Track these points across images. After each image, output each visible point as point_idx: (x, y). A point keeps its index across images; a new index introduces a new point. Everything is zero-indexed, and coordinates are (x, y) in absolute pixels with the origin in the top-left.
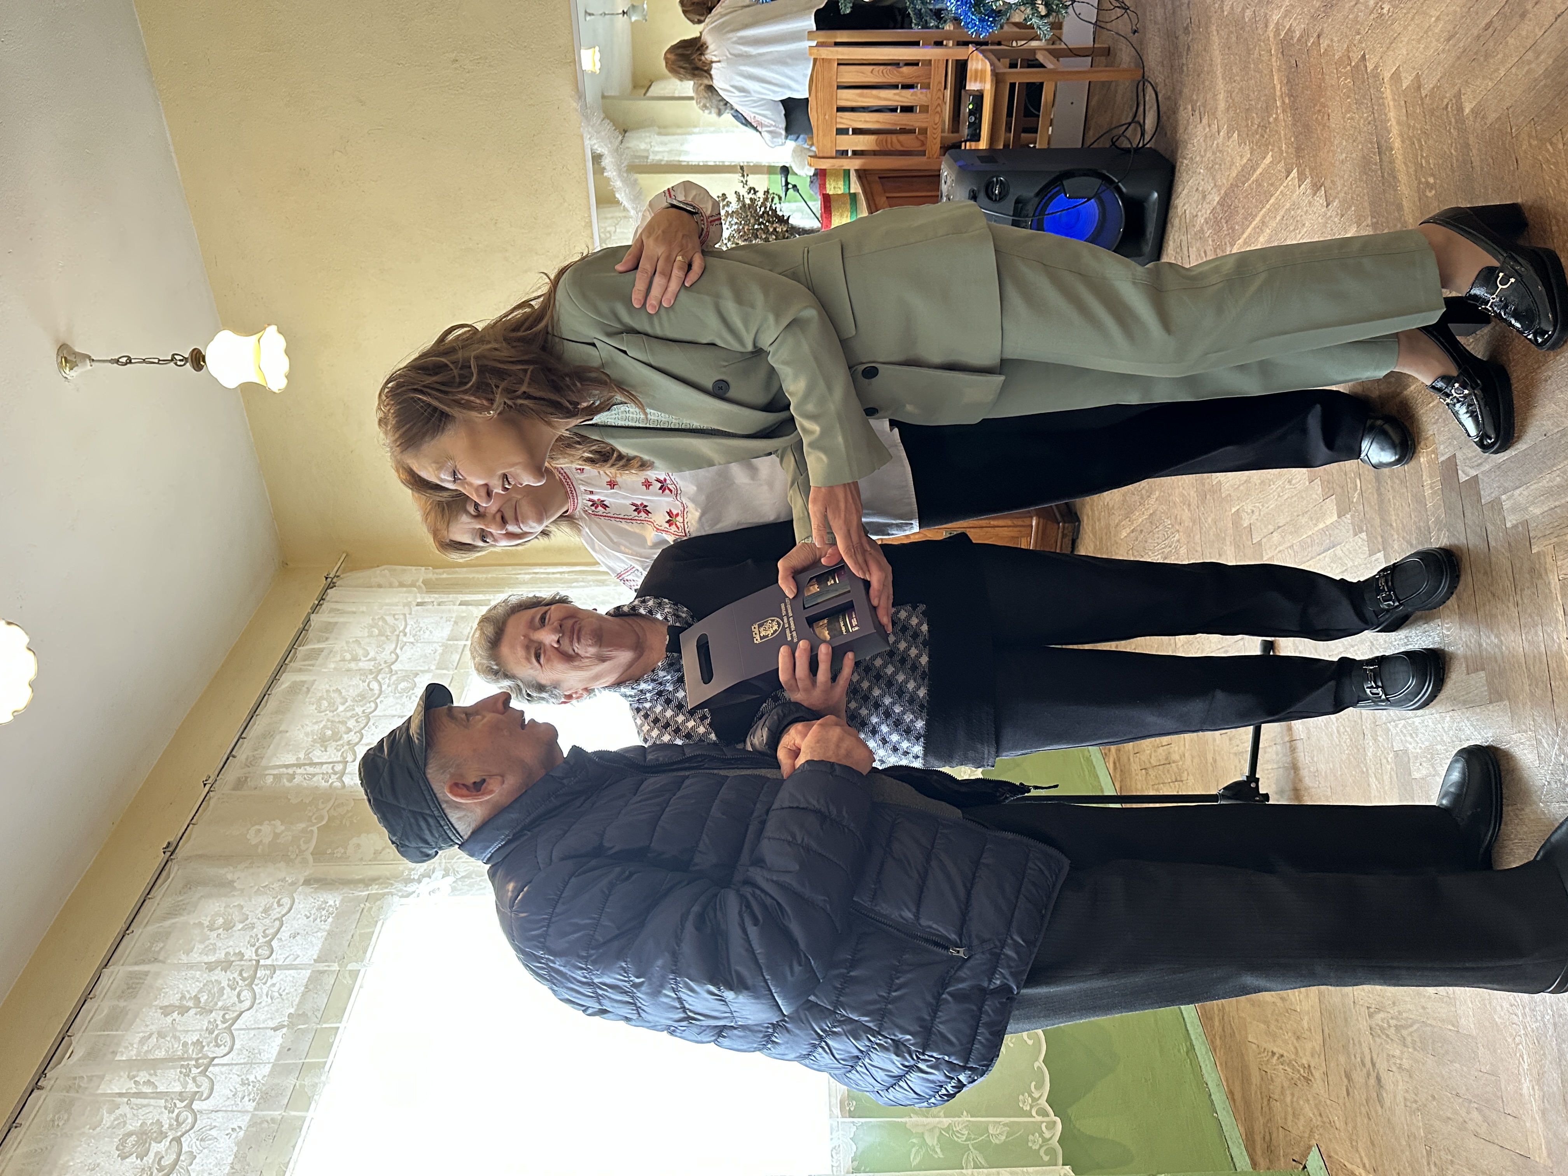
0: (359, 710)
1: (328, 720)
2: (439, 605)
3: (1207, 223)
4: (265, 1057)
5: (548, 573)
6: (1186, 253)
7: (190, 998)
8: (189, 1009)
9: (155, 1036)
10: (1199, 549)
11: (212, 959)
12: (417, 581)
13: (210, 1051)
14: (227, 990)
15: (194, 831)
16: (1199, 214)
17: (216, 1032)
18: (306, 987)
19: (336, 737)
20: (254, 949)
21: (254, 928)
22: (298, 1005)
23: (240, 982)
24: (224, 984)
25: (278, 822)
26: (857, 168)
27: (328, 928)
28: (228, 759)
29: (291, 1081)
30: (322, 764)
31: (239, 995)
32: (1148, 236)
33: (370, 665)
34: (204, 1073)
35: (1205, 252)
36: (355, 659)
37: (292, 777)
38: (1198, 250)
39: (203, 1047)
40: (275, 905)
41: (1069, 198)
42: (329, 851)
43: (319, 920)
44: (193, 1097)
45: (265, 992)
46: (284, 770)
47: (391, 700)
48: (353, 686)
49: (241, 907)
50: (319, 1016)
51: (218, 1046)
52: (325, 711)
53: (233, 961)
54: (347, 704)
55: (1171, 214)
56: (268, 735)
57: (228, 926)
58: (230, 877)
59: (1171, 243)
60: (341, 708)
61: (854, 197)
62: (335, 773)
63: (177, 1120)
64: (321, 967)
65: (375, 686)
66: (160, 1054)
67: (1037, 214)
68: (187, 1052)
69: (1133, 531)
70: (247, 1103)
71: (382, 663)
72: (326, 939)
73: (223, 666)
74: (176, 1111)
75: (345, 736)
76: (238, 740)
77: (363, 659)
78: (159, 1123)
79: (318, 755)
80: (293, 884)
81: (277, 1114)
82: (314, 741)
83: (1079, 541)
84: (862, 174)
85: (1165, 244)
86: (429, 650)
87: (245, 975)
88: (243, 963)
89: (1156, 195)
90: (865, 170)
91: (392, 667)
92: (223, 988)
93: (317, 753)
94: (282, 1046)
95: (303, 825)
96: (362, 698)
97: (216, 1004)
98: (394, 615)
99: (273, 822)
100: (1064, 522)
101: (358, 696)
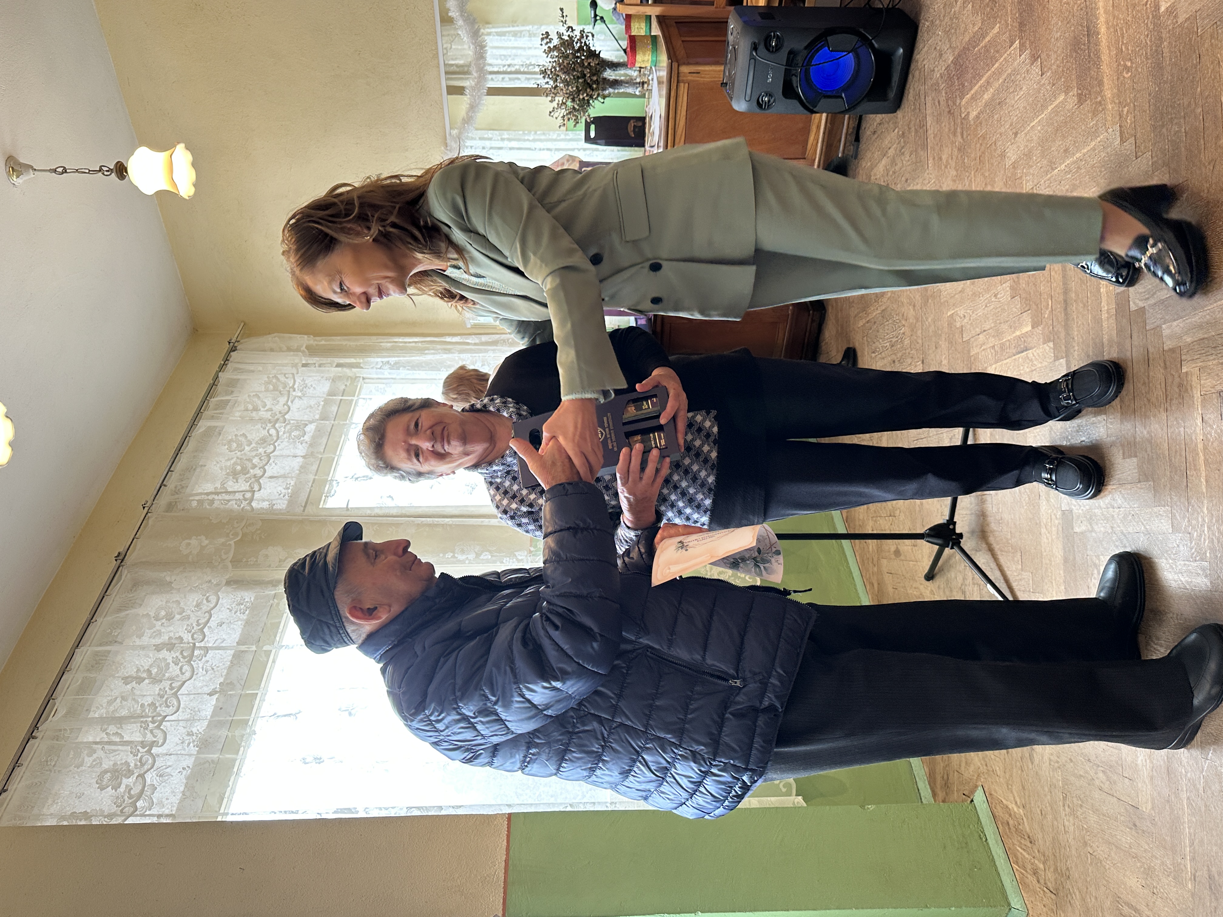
0: (261, 450)
1: (238, 458)
2: (320, 366)
3: (942, 77)
4: (203, 714)
5: (406, 342)
6: (923, 100)
7: (144, 671)
8: (144, 679)
9: (118, 700)
10: (920, 341)
11: (158, 641)
12: (302, 346)
13: (163, 710)
14: (172, 664)
15: (138, 543)
16: (936, 69)
17: (166, 696)
18: (231, 662)
19: (244, 471)
20: (190, 635)
21: (189, 618)
22: (226, 675)
23: (182, 660)
24: (170, 660)
25: (203, 538)
26: (657, 14)
27: (245, 618)
28: (160, 487)
29: (223, 733)
30: (235, 492)
31: (181, 669)
32: (893, 84)
33: (268, 415)
34: (158, 727)
35: (939, 102)
36: (256, 409)
37: (212, 502)
38: (933, 99)
39: (157, 707)
40: (205, 601)
41: (832, 51)
42: (245, 560)
43: (239, 612)
44: (153, 744)
45: (201, 666)
46: (206, 497)
47: (285, 443)
48: (256, 433)
49: (178, 602)
50: (243, 683)
51: (168, 707)
52: (235, 451)
53: (175, 644)
54: (252, 446)
55: (913, 66)
56: (190, 469)
57: (169, 617)
58: (168, 579)
59: (911, 91)
60: (247, 448)
61: (655, 38)
62: (245, 499)
63: (140, 761)
64: (243, 648)
65: (273, 432)
66: (124, 713)
67: (805, 64)
68: (145, 710)
69: (868, 322)
70: (192, 748)
71: (277, 413)
72: (245, 626)
73: (151, 413)
74: (140, 755)
75: (251, 471)
76: (168, 473)
77: (262, 409)
78: (127, 764)
79: (231, 486)
80: (218, 585)
81: (215, 756)
82: (228, 474)
83: (824, 325)
84: (662, 20)
85: (906, 92)
86: (312, 402)
87: (185, 654)
88: (182, 645)
89: (901, 50)
90: (664, 16)
91: (286, 417)
92: (169, 663)
93: (230, 483)
94: (216, 707)
95: (222, 540)
96: (263, 441)
97: (164, 675)
98: (285, 375)
99: (199, 537)
100: (814, 311)
101: (261, 439)
